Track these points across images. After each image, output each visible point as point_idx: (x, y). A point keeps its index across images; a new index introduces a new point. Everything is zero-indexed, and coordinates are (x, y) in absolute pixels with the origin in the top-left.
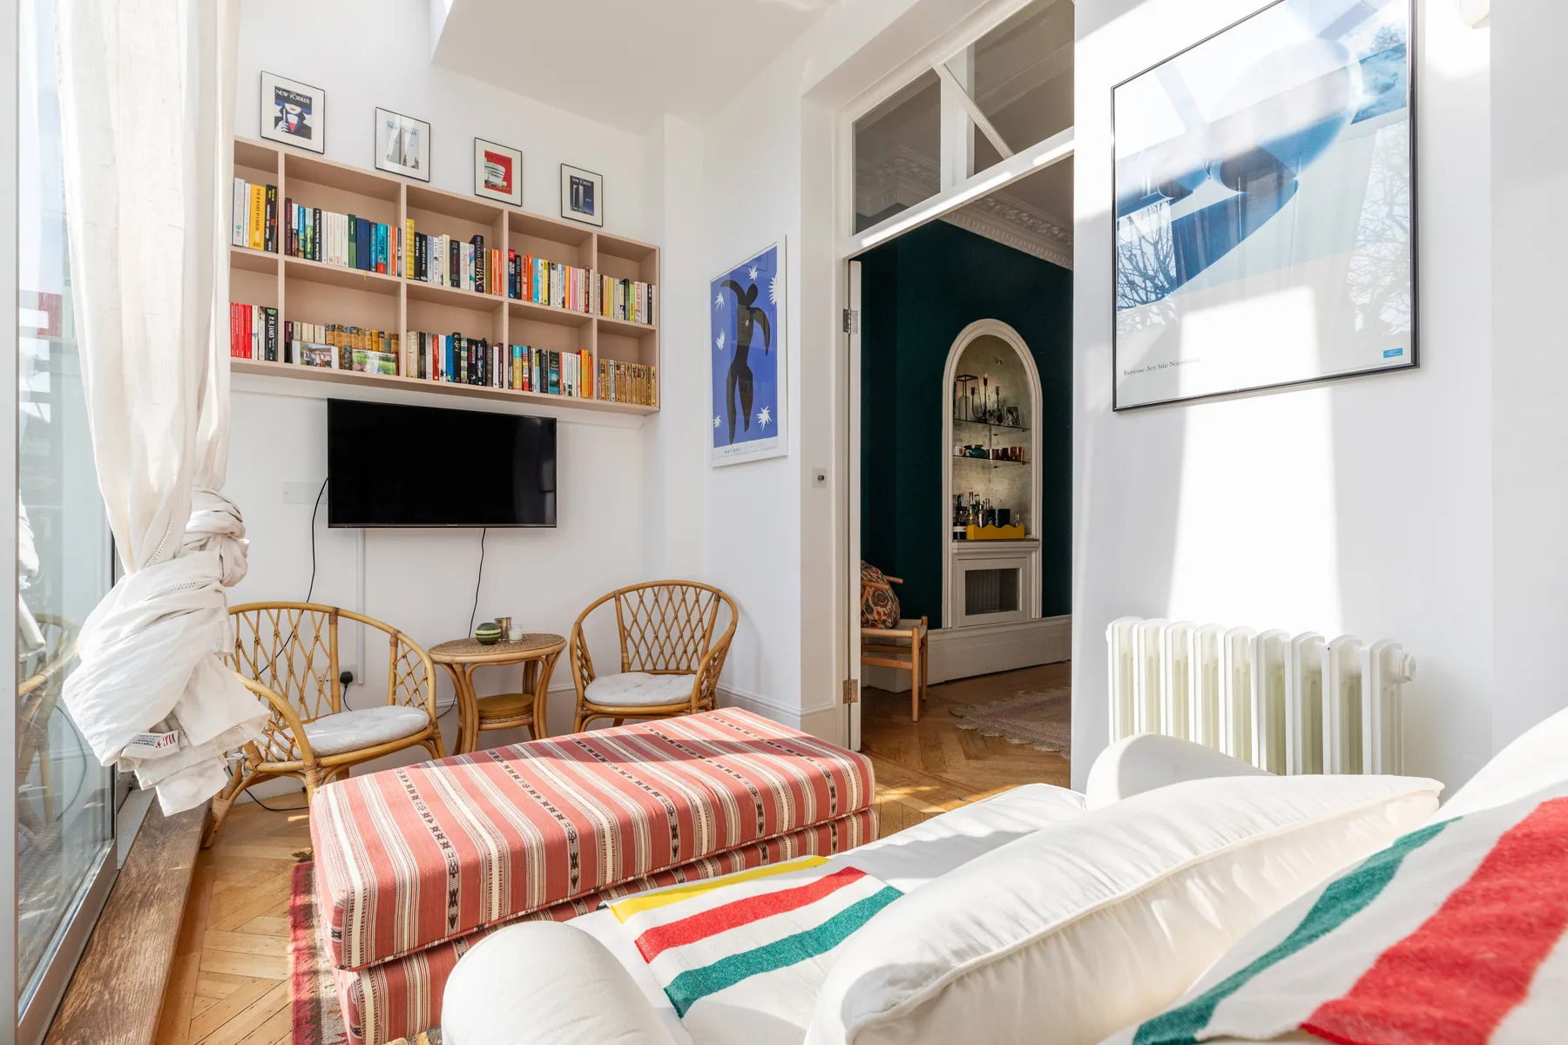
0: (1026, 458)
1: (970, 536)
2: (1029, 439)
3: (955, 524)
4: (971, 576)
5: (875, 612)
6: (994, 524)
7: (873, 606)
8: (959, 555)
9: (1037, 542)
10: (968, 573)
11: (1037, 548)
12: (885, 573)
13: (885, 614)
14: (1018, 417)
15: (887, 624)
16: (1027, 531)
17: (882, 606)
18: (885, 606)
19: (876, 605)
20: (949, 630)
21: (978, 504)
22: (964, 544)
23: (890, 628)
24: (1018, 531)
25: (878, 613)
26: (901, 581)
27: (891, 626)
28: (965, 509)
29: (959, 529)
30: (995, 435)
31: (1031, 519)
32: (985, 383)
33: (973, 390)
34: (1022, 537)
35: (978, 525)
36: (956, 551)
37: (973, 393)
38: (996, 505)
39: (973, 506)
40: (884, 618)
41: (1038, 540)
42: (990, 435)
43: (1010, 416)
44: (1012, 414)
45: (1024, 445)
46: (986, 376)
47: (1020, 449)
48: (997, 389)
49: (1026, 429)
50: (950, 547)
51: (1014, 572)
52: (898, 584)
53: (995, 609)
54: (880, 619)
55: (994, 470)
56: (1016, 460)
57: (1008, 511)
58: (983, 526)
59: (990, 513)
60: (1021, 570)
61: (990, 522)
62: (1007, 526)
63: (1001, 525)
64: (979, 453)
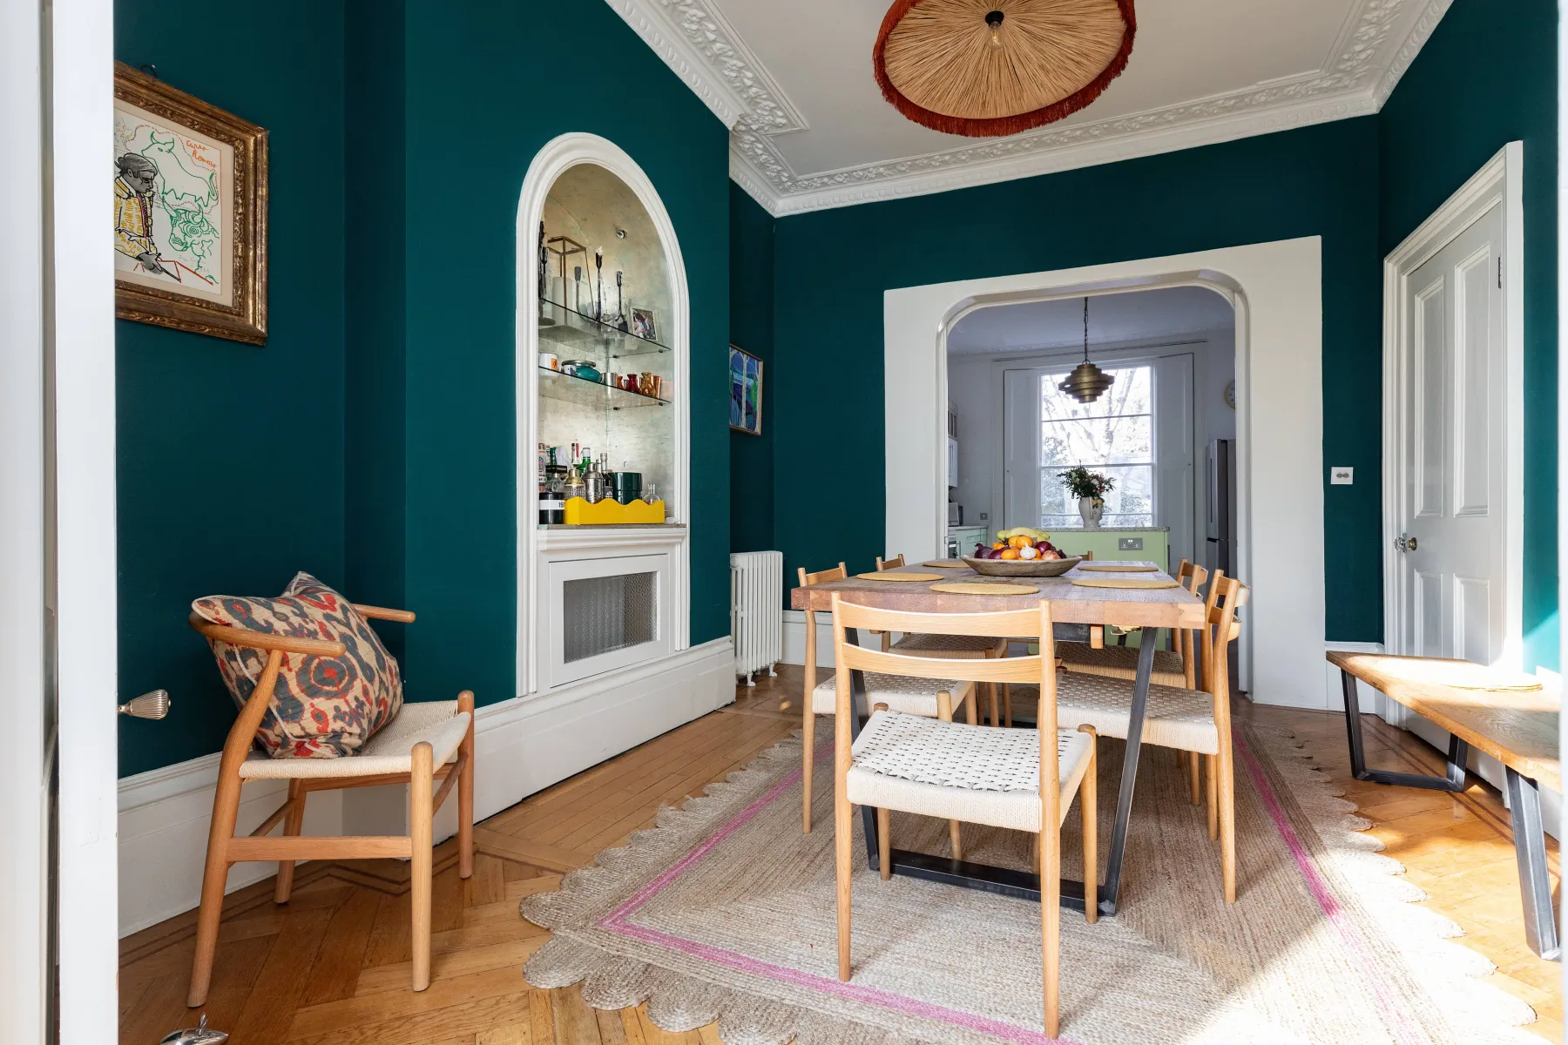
0: (664, 396)
1: (572, 517)
2: (668, 366)
3: (543, 496)
4: (574, 590)
5: (307, 715)
6: (615, 497)
7: (302, 697)
8: (552, 555)
9: (682, 530)
10: (567, 584)
11: (683, 537)
12: (353, 597)
13: (339, 715)
14: (652, 327)
15: (346, 739)
16: (668, 513)
17: (329, 696)
18: (342, 694)
19: (312, 692)
20: (531, 697)
21: (586, 462)
22: (559, 533)
23: (358, 751)
24: (653, 512)
25: (319, 716)
26: (408, 616)
27: (357, 742)
28: (563, 470)
29: (551, 505)
30: (615, 357)
31: (673, 492)
32: (599, 265)
33: (578, 271)
34: (662, 520)
35: (588, 500)
36: (545, 547)
37: (578, 277)
38: (617, 466)
39: (579, 467)
40: (336, 725)
41: (684, 526)
42: (607, 358)
43: (640, 324)
44: (642, 320)
45: (660, 374)
46: (600, 251)
47: (656, 378)
48: (619, 276)
49: (664, 348)
50: (531, 539)
51: (645, 580)
52: (400, 626)
53: (617, 644)
54: (322, 731)
55: (613, 413)
56: (650, 395)
57: (638, 476)
58: (597, 501)
59: (610, 478)
60: (658, 576)
61: (609, 493)
62: (636, 502)
63: (627, 501)
64: (588, 373)
